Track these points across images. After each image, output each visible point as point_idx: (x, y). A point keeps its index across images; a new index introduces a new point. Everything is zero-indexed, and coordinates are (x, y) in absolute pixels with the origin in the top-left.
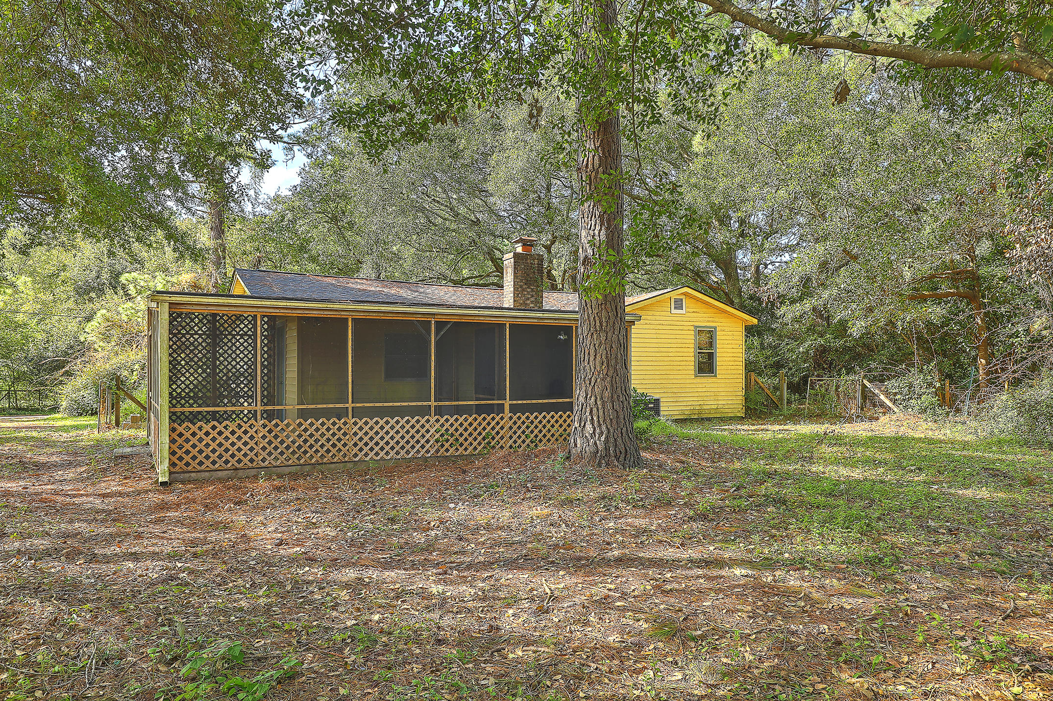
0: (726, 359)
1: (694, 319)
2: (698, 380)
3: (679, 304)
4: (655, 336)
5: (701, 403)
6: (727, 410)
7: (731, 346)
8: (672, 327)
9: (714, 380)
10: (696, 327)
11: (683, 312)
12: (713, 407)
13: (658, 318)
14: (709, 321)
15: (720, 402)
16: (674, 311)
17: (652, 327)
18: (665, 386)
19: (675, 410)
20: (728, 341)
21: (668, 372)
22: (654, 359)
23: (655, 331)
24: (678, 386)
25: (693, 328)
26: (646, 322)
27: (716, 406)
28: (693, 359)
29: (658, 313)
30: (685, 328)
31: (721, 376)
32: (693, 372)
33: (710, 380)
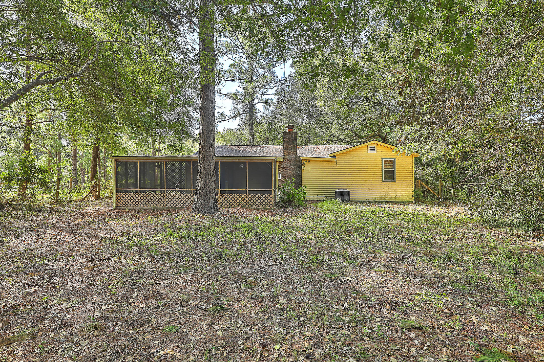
0: (402, 173)
1: (382, 155)
2: (384, 183)
3: (372, 149)
4: (359, 163)
5: (386, 194)
6: (402, 198)
7: (405, 167)
8: (368, 159)
9: (394, 183)
10: (383, 159)
11: (375, 152)
12: (393, 196)
13: (360, 155)
14: (390, 156)
15: (398, 194)
16: (369, 152)
17: (357, 159)
18: (364, 186)
19: (370, 197)
20: (403, 165)
21: (366, 180)
22: (358, 174)
23: (358, 161)
24: (372, 186)
25: (381, 159)
26: (354, 157)
27: (395, 196)
28: (381, 173)
29: (360, 153)
30: (376, 159)
31: (398, 182)
32: (381, 180)
33: (391, 183)
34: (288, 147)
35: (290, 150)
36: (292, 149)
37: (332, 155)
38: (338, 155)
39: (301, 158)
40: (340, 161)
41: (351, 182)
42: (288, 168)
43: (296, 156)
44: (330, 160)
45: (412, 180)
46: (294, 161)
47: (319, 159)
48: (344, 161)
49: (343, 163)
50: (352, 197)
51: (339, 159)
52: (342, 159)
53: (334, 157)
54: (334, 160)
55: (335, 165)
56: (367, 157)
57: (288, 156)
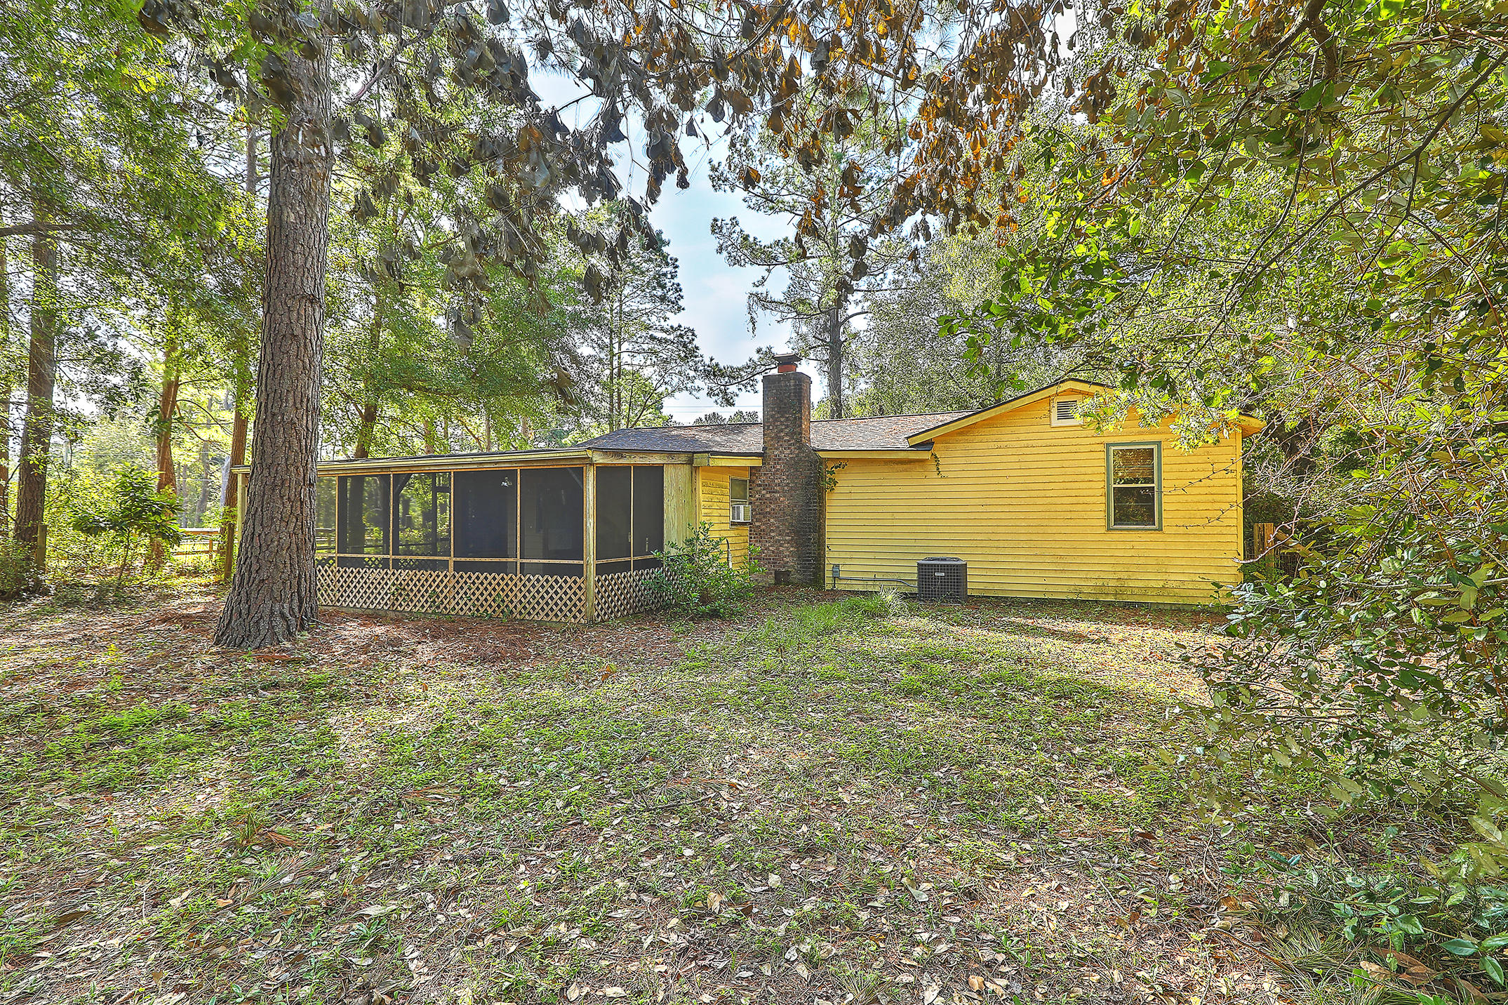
0: (1189, 498)
2: (1116, 536)
3: (1067, 411)
4: (1017, 466)
5: (1125, 576)
6: (1191, 593)
8: (1053, 450)
9: (1157, 536)
10: (1109, 445)
11: (1077, 422)
12: (1154, 584)
13: (1022, 437)
14: (1141, 433)
15: (1173, 577)
16: (1055, 422)
17: (1011, 451)
18: (1039, 544)
19: (1060, 586)
20: (1195, 467)
21: (1045, 523)
22: (1014, 501)
23: (1016, 458)
24: (1068, 545)
25: (1101, 447)
26: (999, 444)
27: (1161, 584)
28: (1103, 499)
29: (1022, 429)
30: (1083, 449)
31: (1173, 530)
32: (1103, 523)
33: (1146, 536)
34: (776, 420)
35: (782, 431)
36: (787, 426)
37: (918, 440)
38: (946, 438)
39: (820, 454)
40: (953, 459)
41: (990, 530)
42: (777, 488)
43: (799, 448)
44: (913, 456)
45: (1234, 522)
46: (794, 464)
47: (875, 456)
48: (963, 460)
49: (963, 467)
50: (976, 582)
51: (949, 453)
52: (958, 453)
53: (927, 445)
54: (926, 455)
55: (935, 475)
56: (1048, 442)
57: (777, 449)
